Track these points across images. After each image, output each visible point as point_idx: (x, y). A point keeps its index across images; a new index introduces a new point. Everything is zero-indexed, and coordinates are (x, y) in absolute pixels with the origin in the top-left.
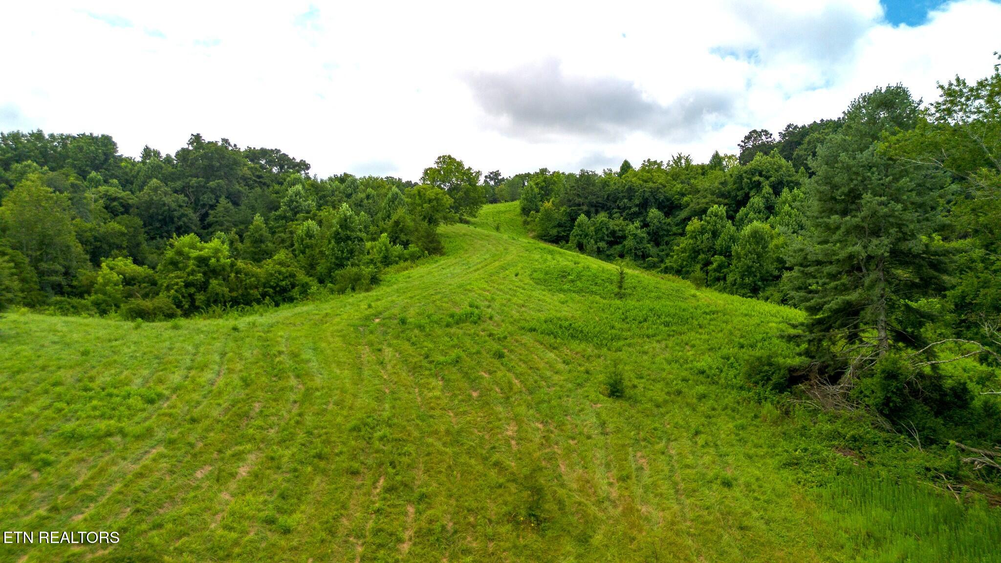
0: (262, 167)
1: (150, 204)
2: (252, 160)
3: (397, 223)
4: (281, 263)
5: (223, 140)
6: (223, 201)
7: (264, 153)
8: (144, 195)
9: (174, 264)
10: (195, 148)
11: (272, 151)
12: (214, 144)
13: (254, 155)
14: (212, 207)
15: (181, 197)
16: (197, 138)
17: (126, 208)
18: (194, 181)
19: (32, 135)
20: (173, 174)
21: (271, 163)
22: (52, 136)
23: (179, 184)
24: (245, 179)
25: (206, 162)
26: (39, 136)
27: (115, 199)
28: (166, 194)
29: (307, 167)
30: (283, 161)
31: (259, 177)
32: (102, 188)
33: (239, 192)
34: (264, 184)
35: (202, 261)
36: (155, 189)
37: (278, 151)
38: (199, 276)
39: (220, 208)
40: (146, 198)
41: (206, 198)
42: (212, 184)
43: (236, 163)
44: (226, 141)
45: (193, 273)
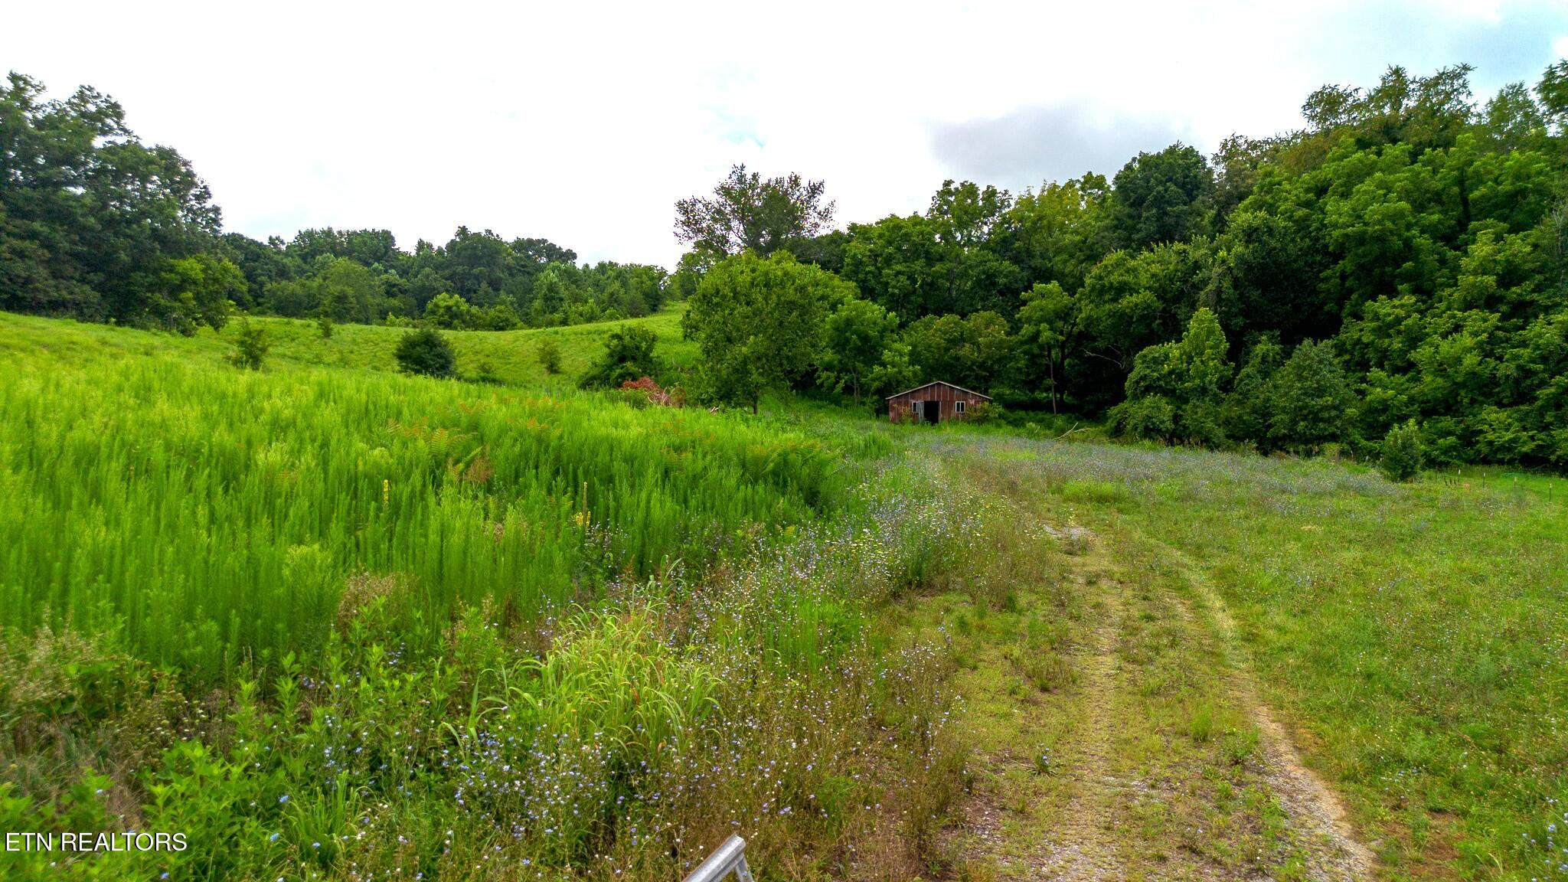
0: (529, 257)
1: (423, 288)
2: (519, 251)
3: (612, 294)
4: (500, 311)
5: (487, 231)
6: (484, 285)
7: (530, 243)
8: (418, 281)
9: (433, 313)
10: (462, 239)
11: (539, 241)
12: (479, 234)
13: (522, 245)
14: (475, 292)
15: (449, 283)
16: (463, 231)
17: (404, 292)
18: (460, 269)
19: (323, 232)
20: (443, 263)
21: (539, 253)
22: (340, 232)
23: (447, 272)
24: (509, 268)
25: (469, 252)
26: (328, 233)
27: (395, 285)
28: (435, 280)
29: (574, 256)
30: (552, 252)
31: (524, 266)
32: (384, 277)
33: (501, 279)
34: (528, 273)
35: (449, 308)
36: (427, 276)
37: (544, 241)
38: (446, 317)
39: (481, 292)
40: (420, 283)
41: (469, 284)
42: (476, 271)
43: (498, 252)
44: (489, 232)
45: (442, 315)
